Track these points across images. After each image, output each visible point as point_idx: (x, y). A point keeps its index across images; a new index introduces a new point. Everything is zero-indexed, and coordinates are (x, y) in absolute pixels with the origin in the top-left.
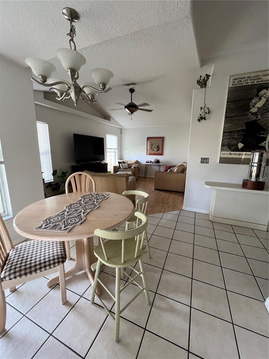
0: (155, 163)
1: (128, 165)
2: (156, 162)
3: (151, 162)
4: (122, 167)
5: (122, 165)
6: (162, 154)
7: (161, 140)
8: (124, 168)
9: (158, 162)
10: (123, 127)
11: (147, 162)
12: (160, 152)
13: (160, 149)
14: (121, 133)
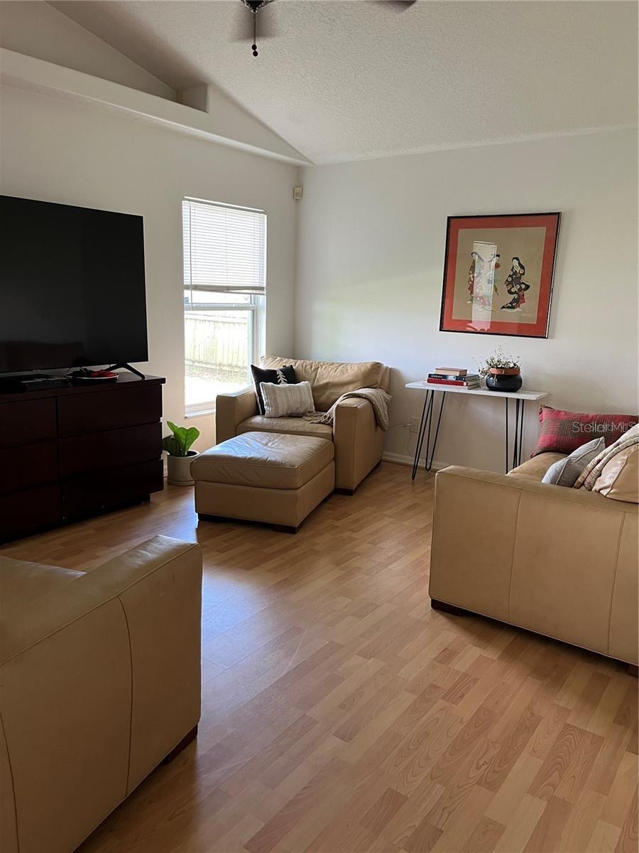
0: (492, 389)
1: (316, 390)
2: (493, 381)
3: (462, 378)
4: (274, 401)
5: (271, 392)
6: (538, 329)
7: (540, 232)
8: (281, 411)
9: (508, 379)
10: (307, 154)
11: (433, 379)
12: (527, 312)
13: (532, 297)
14: (297, 194)
